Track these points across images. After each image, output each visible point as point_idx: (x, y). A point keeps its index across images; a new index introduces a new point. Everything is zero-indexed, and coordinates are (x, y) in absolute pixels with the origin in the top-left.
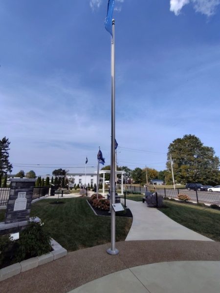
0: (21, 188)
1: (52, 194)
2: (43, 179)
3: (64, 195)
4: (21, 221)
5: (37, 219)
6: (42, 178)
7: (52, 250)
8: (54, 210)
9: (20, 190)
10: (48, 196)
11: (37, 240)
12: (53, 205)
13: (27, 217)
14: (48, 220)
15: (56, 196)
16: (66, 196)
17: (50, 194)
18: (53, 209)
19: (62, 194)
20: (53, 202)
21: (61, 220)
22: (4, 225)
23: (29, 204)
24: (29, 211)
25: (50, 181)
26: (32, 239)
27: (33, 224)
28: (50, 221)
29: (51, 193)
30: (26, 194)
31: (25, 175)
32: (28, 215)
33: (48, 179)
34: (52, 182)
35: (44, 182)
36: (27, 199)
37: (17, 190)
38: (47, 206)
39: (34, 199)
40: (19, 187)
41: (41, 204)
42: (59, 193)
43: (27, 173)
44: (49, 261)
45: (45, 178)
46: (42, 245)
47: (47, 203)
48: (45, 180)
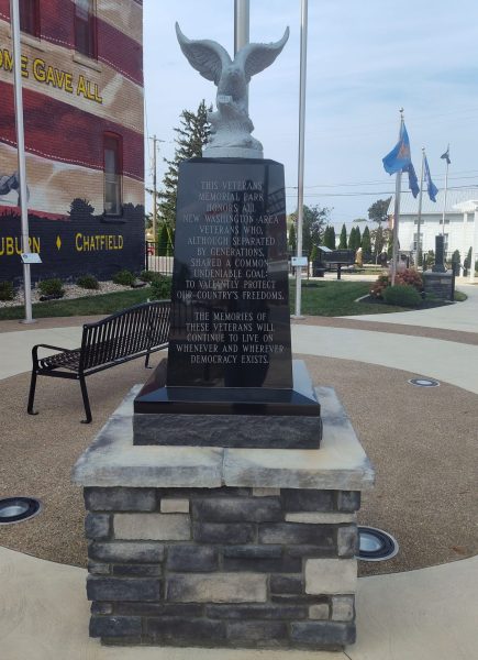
25: (337, 241)
33: (330, 233)
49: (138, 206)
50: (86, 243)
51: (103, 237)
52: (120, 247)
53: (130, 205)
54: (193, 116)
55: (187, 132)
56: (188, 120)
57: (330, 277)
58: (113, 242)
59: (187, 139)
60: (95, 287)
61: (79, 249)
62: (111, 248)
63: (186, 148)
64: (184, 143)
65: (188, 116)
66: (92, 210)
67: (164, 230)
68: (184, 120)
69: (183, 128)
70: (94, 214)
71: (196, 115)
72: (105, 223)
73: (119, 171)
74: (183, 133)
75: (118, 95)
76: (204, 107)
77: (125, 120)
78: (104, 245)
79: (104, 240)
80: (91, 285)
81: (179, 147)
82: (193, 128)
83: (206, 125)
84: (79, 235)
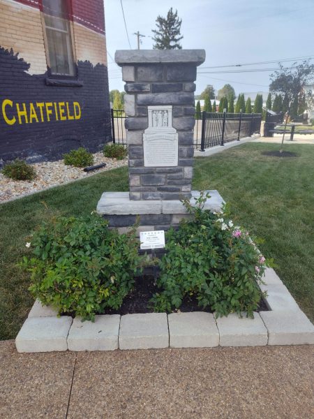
0: (156, 90)
1: (269, 133)
2: (249, 101)
3: (296, 136)
4: (167, 199)
5: (215, 201)
6: (246, 99)
7: (264, 306)
8: (270, 170)
9: (150, 96)
10: (259, 138)
11: (212, 270)
12: (269, 158)
13: (184, 188)
14: (256, 195)
15: (277, 138)
16: (300, 139)
17: (262, 134)
18: (268, 167)
19: (292, 133)
20: (269, 150)
21: (291, 201)
22: (128, 201)
23: (185, 149)
24: (188, 171)
25: (264, 105)
26: (196, 265)
27: (201, 218)
28: (259, 199)
29: (265, 131)
30: (175, 116)
31: (216, 94)
32: (186, 184)
33: (259, 99)
34: (269, 106)
35: (250, 106)
36: (178, 130)
37: (141, 97)
38: (256, 158)
39: (228, 141)
40: (148, 87)
41: (241, 153)
42: (284, 132)
43: (220, 91)
44: (253, 344)
45: (253, 99)
46: (227, 291)
47: (256, 152)
48: (253, 104)
49: (98, 65)
50: (20, 114)
51: (50, 104)
52: (78, 117)
53: (88, 64)
54: (164, 20)
55: (161, 32)
56: (161, 23)
58: (67, 111)
59: (160, 37)
61: (11, 122)
62: (63, 118)
63: (160, 44)
64: (158, 40)
65: (160, 20)
66: (27, 66)
68: (159, 24)
69: (158, 29)
70: (31, 72)
71: (166, 19)
72: (50, 85)
73: (68, 14)
74: (158, 33)
76: (172, 13)
78: (52, 116)
79: (50, 108)
80: (24, 175)
81: (155, 43)
82: (164, 29)
83: (173, 27)
84: (7, 102)
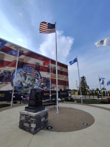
50: (61, 94)
53: (67, 89)
57: (100, 98)
60: (62, 99)
64: (81, 81)
66: (62, 90)
67: (79, 92)
73: (65, 86)
75: (65, 78)
77: (66, 80)
78: (64, 94)
83: (84, 78)
